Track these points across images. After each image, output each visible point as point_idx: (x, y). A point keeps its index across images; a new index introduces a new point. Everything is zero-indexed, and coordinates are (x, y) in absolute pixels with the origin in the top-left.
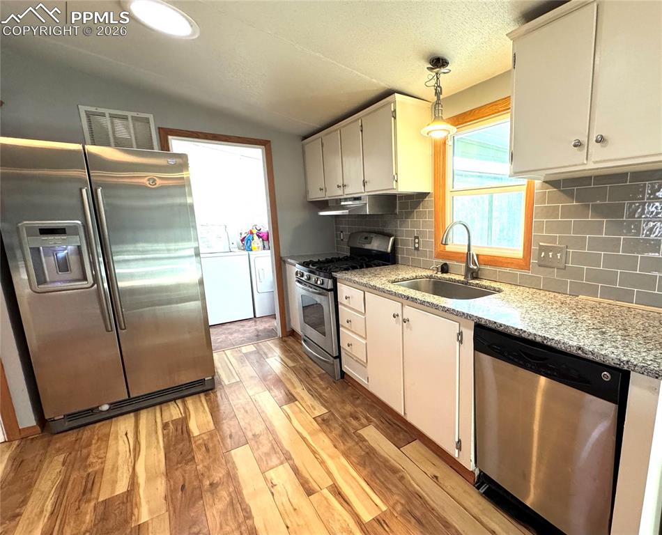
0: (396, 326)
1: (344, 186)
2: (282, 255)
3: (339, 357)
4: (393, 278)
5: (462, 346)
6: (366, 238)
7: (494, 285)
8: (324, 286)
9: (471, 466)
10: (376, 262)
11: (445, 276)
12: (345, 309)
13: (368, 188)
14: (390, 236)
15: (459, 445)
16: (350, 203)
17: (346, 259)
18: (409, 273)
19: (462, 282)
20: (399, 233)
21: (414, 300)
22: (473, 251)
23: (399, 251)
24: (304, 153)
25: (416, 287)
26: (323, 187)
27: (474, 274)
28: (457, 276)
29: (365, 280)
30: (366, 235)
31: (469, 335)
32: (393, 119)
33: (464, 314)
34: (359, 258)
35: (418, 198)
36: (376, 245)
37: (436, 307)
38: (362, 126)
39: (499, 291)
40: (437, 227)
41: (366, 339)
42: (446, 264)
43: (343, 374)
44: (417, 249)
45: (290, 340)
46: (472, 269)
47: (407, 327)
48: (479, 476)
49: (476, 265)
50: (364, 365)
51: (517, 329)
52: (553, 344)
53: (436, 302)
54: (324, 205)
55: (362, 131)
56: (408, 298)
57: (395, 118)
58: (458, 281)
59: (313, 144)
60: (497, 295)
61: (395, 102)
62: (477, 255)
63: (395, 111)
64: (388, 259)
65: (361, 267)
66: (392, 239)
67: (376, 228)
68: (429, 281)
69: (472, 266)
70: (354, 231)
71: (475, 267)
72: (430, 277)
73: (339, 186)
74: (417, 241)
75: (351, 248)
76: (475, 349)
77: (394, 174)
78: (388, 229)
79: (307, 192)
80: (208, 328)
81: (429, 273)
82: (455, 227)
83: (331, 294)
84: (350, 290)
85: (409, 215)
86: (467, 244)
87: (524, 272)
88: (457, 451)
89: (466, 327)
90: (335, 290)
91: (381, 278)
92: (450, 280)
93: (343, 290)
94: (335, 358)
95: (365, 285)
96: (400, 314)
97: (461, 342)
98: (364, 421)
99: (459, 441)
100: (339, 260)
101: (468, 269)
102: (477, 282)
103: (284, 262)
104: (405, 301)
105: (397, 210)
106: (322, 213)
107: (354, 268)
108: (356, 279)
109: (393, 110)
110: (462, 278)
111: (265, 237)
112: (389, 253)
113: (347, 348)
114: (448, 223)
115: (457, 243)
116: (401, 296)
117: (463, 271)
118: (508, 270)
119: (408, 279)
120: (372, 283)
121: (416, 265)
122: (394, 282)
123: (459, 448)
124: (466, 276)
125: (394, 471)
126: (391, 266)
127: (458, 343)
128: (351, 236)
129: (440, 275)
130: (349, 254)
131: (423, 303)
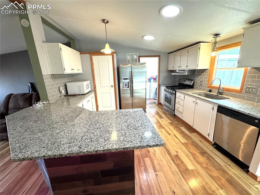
0: (194, 104)
1: (180, 67)
2: (160, 84)
3: (174, 111)
4: (193, 92)
5: (213, 111)
6: (184, 81)
7: (227, 97)
8: (173, 93)
9: (212, 140)
10: (187, 87)
11: (210, 93)
12: (178, 99)
13: (187, 68)
14: (192, 80)
15: (209, 135)
16: (181, 71)
17: (177, 86)
18: (198, 92)
19: (216, 95)
20: (195, 80)
21: (200, 98)
22: (221, 87)
23: (195, 85)
24: (168, 57)
25: (200, 95)
26: (173, 67)
27: (221, 94)
28: (214, 93)
29: (185, 92)
30: (184, 80)
31: (216, 108)
32: (199, 50)
33: (215, 103)
34: (182, 86)
35: (203, 71)
36: (187, 83)
37: (207, 101)
38: (188, 51)
39: (229, 99)
40: (209, 79)
41: (183, 107)
42: (211, 90)
43: (175, 115)
44: (201, 85)
45: (160, 105)
46: (220, 92)
47: (197, 105)
48: (214, 144)
49: (222, 91)
50: (182, 113)
51: (231, 108)
52: (241, 112)
53: (206, 99)
54: (173, 71)
55: (188, 52)
56: (198, 98)
57: (200, 49)
58: (214, 95)
59: (172, 56)
60: (228, 100)
61: (200, 45)
62: (223, 88)
63: (200, 47)
64: (191, 87)
65: (183, 89)
66: (193, 81)
67: (188, 78)
68: (204, 94)
69: (220, 91)
70: (180, 78)
71: (221, 91)
72: (205, 93)
73: (178, 67)
74: (201, 82)
75: (179, 83)
76: (217, 112)
77: (197, 64)
78: (192, 78)
79: (168, 68)
80: (146, 99)
81: (205, 92)
82: (215, 80)
83: (174, 95)
84: (180, 94)
85: (200, 75)
86: (219, 84)
87: (239, 94)
88: (208, 136)
89: (216, 106)
90: (175, 94)
91: (190, 92)
92: (211, 94)
93: (178, 94)
94: (173, 111)
95: (185, 94)
96: (195, 101)
97: (213, 110)
98: (181, 126)
99: (209, 134)
100: (175, 86)
101: (218, 92)
102: (221, 95)
103: (160, 86)
104: (197, 98)
105: (196, 73)
106: (172, 74)
107: (181, 89)
108: (183, 92)
109: (199, 47)
110: (216, 94)
111: (154, 79)
112: (191, 85)
113: (178, 109)
114: (213, 79)
115: (216, 84)
116: (196, 97)
117: (217, 92)
118: (233, 93)
119: (198, 93)
120: (187, 93)
121: (200, 89)
122: (193, 93)
123: (209, 136)
124: (218, 94)
125: (189, 137)
126: (192, 89)
127: (212, 110)
128: (179, 80)
129: (208, 93)
130: (178, 85)
131: (203, 99)
